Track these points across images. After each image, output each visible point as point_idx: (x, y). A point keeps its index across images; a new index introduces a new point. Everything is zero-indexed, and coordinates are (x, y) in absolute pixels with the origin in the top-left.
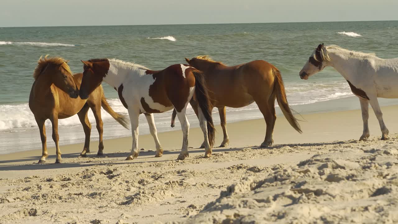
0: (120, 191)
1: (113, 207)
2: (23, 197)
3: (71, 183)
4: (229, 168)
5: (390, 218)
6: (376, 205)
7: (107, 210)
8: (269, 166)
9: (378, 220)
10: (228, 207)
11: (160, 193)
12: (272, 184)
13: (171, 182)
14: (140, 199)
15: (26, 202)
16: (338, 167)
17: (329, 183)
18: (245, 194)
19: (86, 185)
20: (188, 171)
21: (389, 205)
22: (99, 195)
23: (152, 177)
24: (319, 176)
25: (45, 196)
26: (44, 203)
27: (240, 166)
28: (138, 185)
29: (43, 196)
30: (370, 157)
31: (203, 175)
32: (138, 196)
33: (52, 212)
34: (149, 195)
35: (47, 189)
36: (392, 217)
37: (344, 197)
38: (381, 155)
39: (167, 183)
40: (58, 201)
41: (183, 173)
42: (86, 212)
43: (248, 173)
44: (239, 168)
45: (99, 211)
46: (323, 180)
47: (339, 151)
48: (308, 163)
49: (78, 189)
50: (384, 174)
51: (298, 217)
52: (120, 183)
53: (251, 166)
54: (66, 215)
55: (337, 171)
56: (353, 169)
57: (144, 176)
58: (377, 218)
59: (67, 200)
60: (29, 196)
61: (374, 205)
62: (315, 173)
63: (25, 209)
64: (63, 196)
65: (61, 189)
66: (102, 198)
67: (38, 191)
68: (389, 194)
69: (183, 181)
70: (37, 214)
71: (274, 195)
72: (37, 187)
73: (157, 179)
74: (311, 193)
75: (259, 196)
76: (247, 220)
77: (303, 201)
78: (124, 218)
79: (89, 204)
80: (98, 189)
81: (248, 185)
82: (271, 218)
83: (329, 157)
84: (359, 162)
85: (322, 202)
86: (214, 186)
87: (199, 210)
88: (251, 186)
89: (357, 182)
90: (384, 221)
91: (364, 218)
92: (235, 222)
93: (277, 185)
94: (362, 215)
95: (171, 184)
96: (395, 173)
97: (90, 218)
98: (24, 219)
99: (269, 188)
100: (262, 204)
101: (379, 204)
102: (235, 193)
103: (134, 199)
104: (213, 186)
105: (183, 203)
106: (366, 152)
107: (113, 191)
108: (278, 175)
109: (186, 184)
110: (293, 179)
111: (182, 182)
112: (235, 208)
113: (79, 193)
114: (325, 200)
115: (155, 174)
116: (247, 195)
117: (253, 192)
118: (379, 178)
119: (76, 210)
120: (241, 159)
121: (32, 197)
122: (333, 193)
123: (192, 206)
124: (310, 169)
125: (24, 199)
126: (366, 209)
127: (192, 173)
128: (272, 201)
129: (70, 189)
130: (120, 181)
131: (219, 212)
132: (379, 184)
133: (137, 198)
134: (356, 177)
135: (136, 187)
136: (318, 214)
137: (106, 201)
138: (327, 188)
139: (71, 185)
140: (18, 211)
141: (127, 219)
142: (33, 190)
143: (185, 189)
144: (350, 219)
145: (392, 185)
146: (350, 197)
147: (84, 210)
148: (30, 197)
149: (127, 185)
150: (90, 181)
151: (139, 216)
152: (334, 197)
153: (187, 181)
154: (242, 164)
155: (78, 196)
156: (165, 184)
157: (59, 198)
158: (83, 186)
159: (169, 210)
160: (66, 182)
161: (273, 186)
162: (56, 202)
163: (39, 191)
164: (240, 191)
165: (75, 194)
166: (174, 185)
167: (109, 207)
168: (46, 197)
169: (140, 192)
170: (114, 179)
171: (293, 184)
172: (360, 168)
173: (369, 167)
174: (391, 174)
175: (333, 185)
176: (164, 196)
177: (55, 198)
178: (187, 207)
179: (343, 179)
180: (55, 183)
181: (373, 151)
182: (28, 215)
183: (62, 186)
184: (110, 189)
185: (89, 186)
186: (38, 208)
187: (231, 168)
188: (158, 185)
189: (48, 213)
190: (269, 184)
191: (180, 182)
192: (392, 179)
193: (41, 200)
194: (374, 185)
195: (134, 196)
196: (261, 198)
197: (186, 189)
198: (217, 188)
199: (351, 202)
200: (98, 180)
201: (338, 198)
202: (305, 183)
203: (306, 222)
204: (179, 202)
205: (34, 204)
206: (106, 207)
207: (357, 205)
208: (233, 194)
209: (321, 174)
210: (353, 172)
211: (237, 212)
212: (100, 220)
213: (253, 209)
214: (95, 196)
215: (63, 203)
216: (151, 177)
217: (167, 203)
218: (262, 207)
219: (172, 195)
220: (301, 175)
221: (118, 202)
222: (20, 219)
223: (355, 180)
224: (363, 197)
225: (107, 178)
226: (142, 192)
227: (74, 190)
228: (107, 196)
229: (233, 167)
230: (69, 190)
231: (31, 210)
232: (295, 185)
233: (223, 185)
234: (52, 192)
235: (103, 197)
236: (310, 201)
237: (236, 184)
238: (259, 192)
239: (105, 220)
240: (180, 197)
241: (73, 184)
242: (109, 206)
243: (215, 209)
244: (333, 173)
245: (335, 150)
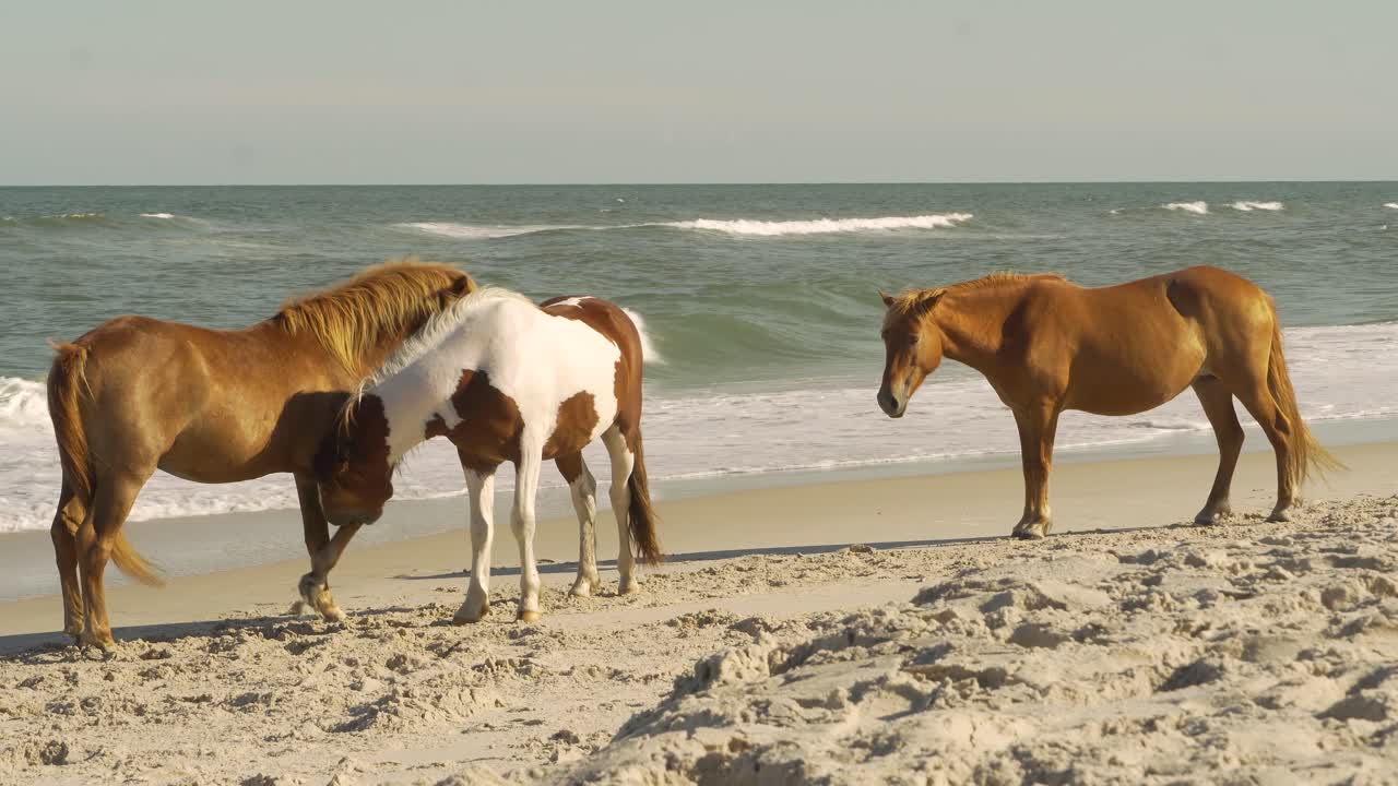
0: (332, 688)
1: (310, 740)
2: (20, 707)
3: (170, 666)
4: (672, 624)
5: (1230, 751)
6: (1181, 716)
7: (294, 747)
8: (797, 618)
9: (1194, 759)
10: (707, 719)
11: (460, 696)
12: (840, 654)
13: (493, 663)
14: (396, 713)
15: (31, 723)
16: (1044, 602)
17: (1024, 650)
18: (753, 684)
19: (219, 670)
20: (544, 630)
21: (1224, 714)
22: (263, 702)
23: (430, 648)
24: (988, 630)
25: (92, 705)
26: (88, 727)
27: (708, 618)
28: (387, 673)
29: (85, 703)
30: (1143, 574)
31: (591, 643)
32: (391, 703)
33: (116, 752)
34: (425, 701)
35: (97, 685)
36: (1239, 748)
37: (1075, 692)
38: (1179, 569)
39: (478, 666)
40: (134, 720)
41: (528, 638)
42: (226, 753)
43: (733, 637)
44: (704, 621)
45: (267, 750)
46: (1002, 641)
47: (1039, 559)
48: (947, 594)
49: (195, 685)
50: (1194, 626)
51: (942, 748)
52: (331, 667)
53: (742, 617)
54: (161, 762)
55: (1044, 616)
56: (1093, 608)
57: (404, 644)
58: (1189, 754)
59: (162, 717)
60: (40, 705)
61: (1174, 715)
62: (974, 622)
63: (30, 741)
64: (149, 706)
65: (142, 685)
66: (274, 711)
67: (67, 688)
68: (1219, 683)
69: (531, 659)
70: (67, 759)
71: (852, 684)
72: (62, 676)
73: (445, 655)
74: (968, 681)
75: (806, 690)
76: (776, 757)
77: (947, 702)
78: (350, 770)
79: (235, 730)
80: (259, 684)
81: (761, 659)
82: (853, 754)
83: (1010, 576)
84: (1108, 589)
85: (1006, 705)
86: (629, 676)
87: (587, 748)
88: (770, 660)
89: (1113, 646)
90: (1213, 761)
91: (1149, 751)
92: (737, 764)
93: (857, 658)
94: (1143, 744)
95: (492, 671)
96: (1229, 621)
97: (240, 773)
98: (27, 773)
99: (831, 666)
100: (816, 712)
101: (1188, 713)
102: (721, 683)
103: (380, 714)
104: (625, 675)
105: (535, 727)
106: (1124, 560)
107: (307, 689)
108: (857, 627)
109: (540, 669)
110: (905, 638)
111: (526, 662)
112: (730, 723)
113: (201, 694)
114: (1015, 701)
115: (438, 639)
116: (762, 687)
117: (780, 679)
118: (1181, 635)
119: (192, 746)
120: (709, 597)
121: (49, 706)
122: (1042, 680)
123: (564, 736)
124: (955, 610)
125: (24, 713)
126: (1150, 726)
127: (555, 637)
128: (846, 703)
129: (168, 684)
130: (331, 661)
131: (684, 734)
132: (1182, 655)
133: (387, 711)
134: (1106, 632)
135: (381, 678)
136: (1002, 743)
137: (288, 719)
138: (1019, 664)
139: (171, 672)
140: (9, 749)
141: (359, 774)
142: (51, 686)
143: (537, 683)
144: (1106, 756)
145: (1226, 655)
146: (1095, 692)
147: (219, 749)
148: (43, 707)
149: (352, 673)
150: (233, 659)
151: (396, 764)
152: (1045, 692)
153: (539, 661)
154: (713, 611)
155: (196, 705)
156: (473, 669)
157: (136, 710)
158: (212, 676)
159: (490, 747)
160: (153, 663)
161: (843, 659)
162: (127, 723)
163: (70, 690)
164: (739, 675)
165: (186, 699)
166: (501, 673)
167: (298, 739)
168: (96, 707)
169: (395, 692)
170: (306, 655)
171: (909, 653)
172: (1114, 607)
173: (1143, 605)
174: (1216, 624)
175: (1039, 655)
176: (473, 706)
177: (122, 709)
178: (550, 739)
179: (1066, 639)
180: (122, 664)
181: (1148, 558)
182: (39, 761)
183: (143, 674)
184: (298, 684)
185: (230, 675)
186: (70, 739)
187: (680, 622)
188: (452, 674)
189: (103, 755)
190: (830, 653)
191: (521, 665)
192: (1222, 638)
193: (79, 717)
194: (1165, 656)
195: (376, 704)
196: (809, 696)
197: (541, 685)
198: (637, 681)
199: (1100, 706)
200: (257, 656)
201: (1055, 693)
202: (946, 649)
203: (967, 763)
204: (520, 724)
205: (55, 727)
206: (289, 738)
207: (1120, 716)
208: (715, 685)
209: (993, 625)
210: (1096, 618)
211: (739, 736)
212: (272, 777)
213: (788, 726)
214: (251, 704)
215: (149, 726)
216: (427, 649)
217: (482, 728)
218: (818, 720)
219: (497, 702)
220: (931, 628)
221: (326, 724)
222: (15, 772)
223: (1105, 643)
224: (1133, 693)
225: (284, 651)
226: (401, 692)
227: (182, 687)
228: (291, 705)
229: (684, 620)
230: (164, 686)
231: (49, 745)
232: (915, 655)
233: (659, 672)
234: (112, 690)
235: (277, 707)
236: (968, 702)
237: (726, 654)
238: (798, 679)
239: (289, 778)
240: (522, 710)
241: (178, 670)
242: (297, 734)
243: (666, 727)
244: (1031, 619)
245: (1027, 556)
